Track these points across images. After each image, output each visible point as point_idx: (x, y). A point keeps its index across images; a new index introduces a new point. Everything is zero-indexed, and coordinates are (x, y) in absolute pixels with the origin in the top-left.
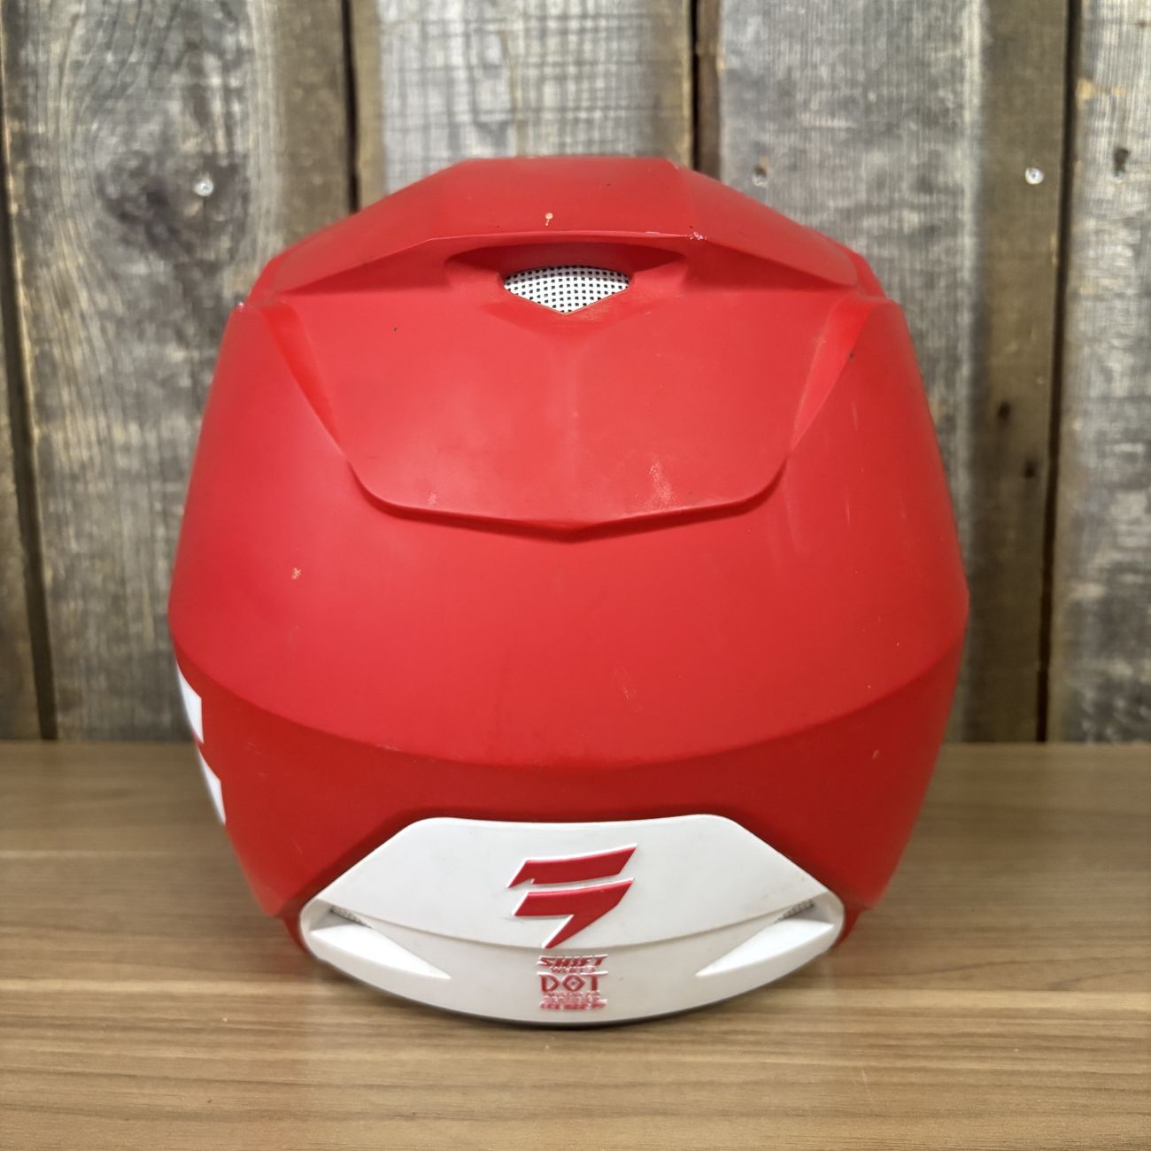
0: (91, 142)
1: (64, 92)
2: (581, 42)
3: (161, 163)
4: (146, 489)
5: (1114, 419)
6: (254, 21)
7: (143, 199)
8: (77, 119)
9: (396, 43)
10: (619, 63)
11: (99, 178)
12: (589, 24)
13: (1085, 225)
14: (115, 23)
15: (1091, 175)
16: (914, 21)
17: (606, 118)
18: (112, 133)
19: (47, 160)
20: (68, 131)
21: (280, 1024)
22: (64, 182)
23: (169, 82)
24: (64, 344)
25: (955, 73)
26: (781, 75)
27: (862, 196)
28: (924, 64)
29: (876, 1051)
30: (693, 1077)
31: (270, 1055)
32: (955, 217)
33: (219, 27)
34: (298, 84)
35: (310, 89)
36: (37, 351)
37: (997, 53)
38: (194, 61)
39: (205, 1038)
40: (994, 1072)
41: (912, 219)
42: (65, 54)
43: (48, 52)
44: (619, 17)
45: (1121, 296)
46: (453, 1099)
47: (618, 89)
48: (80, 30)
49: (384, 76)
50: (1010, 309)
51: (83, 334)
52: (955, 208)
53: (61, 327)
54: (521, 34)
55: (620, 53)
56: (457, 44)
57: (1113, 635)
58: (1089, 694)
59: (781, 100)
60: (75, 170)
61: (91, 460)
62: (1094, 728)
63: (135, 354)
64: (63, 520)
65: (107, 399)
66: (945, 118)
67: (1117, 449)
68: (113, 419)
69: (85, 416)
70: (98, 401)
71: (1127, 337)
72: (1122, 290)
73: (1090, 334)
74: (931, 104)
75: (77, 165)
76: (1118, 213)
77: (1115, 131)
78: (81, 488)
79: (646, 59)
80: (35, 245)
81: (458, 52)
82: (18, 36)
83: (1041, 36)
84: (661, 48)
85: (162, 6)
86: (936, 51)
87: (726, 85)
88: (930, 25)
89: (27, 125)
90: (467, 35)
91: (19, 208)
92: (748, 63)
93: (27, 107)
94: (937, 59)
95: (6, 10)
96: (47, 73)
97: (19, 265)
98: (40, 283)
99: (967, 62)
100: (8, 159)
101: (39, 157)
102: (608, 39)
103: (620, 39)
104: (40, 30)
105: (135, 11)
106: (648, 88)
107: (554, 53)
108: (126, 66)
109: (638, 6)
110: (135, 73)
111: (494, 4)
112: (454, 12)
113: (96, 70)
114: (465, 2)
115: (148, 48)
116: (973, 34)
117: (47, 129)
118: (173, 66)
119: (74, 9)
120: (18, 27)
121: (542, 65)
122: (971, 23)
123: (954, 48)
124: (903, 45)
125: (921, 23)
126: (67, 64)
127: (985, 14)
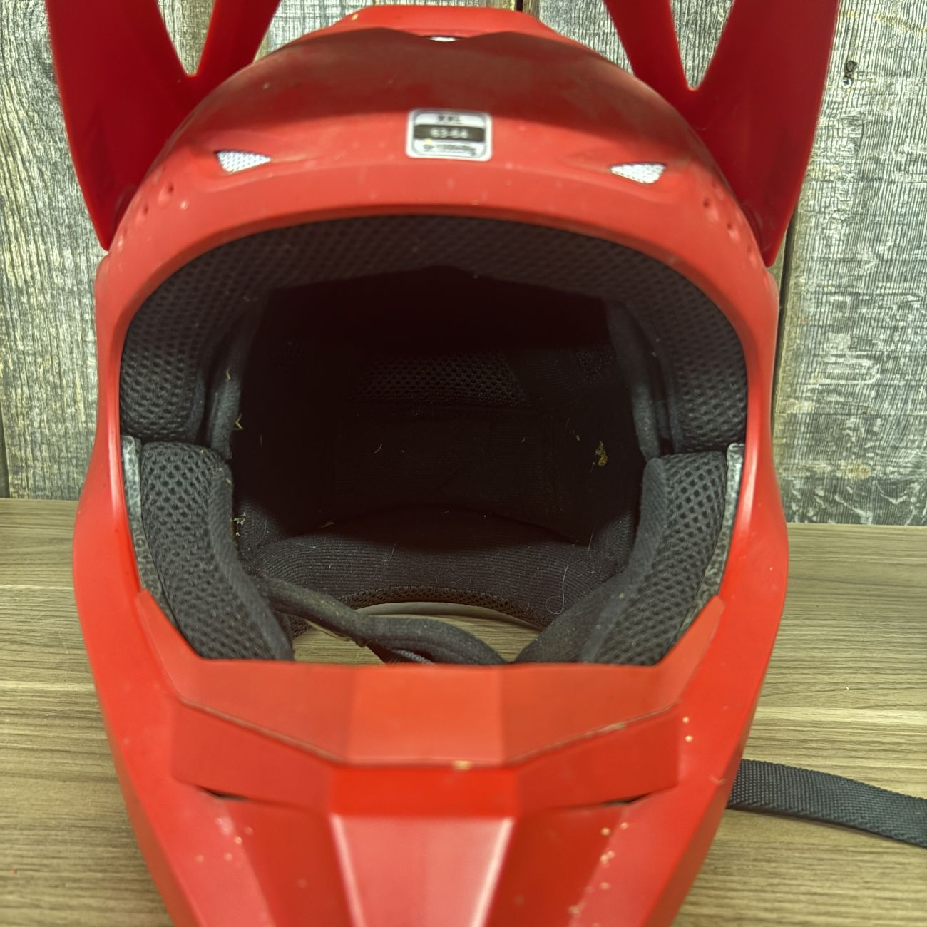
5: (830, 276)
13: (821, 122)
15: (826, 81)
53: (5, 168)
57: (820, 441)
58: (798, 484)
59: (588, 8)
60: (16, 39)
61: (33, 277)
62: (801, 511)
63: (67, 193)
64: (11, 325)
65: (45, 228)
66: (716, 29)
67: (832, 299)
68: (49, 244)
69: (27, 242)
70: (37, 230)
71: (845, 211)
72: (844, 174)
73: (817, 208)
74: (706, 17)
75: (17, 35)
76: (845, 113)
77: (847, 47)
78: (24, 299)
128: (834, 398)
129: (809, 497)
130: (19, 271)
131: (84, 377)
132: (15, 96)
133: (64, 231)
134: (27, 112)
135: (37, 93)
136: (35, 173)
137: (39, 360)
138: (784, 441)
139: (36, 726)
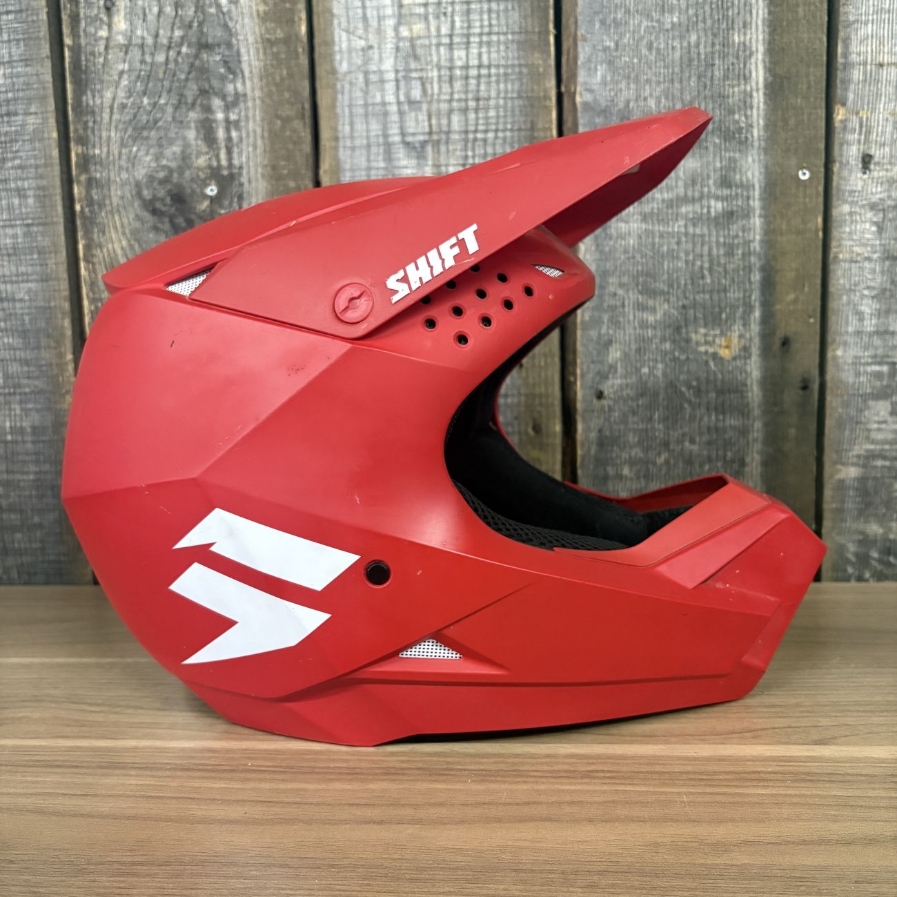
0: (133, 160)
1: (113, 124)
2: (478, 84)
3: (181, 173)
5: (866, 348)
6: (247, 74)
7: (168, 200)
8: (123, 144)
9: (347, 87)
10: (505, 98)
11: (138, 185)
12: (484, 71)
13: (842, 209)
14: (149, 76)
15: (845, 173)
16: (717, 66)
17: (496, 137)
18: (147, 154)
19: (101, 173)
20: (116, 153)
21: (287, 767)
22: (113, 188)
23: (187, 116)
25: (746, 103)
26: (621, 105)
27: (681, 191)
28: (724, 97)
29: (692, 783)
30: (568, 798)
31: (282, 786)
32: (748, 205)
33: (223, 79)
34: (278, 117)
35: (286, 121)
36: (93, 308)
37: (776, 88)
38: (205, 102)
39: (237, 775)
40: (774, 795)
41: (717, 206)
42: (114, 99)
43: (102, 97)
44: (506, 67)
45: (868, 259)
46: (409, 812)
47: (505, 117)
48: (125, 82)
49: (339, 110)
50: (788, 270)
52: (748, 198)
54: (436, 79)
55: (506, 91)
56: (390, 87)
57: (868, 505)
58: (852, 548)
60: (121, 179)
62: (857, 572)
66: (740, 134)
67: (869, 369)
71: (874, 288)
72: (870, 254)
73: (847, 287)
74: (729, 124)
75: (122, 176)
76: (866, 199)
77: (862, 141)
79: (525, 95)
80: (92, 233)
81: (391, 92)
82: (81, 86)
83: (808, 75)
84: (535, 87)
85: (182, 63)
86: (733, 87)
87: (582, 112)
88: (728, 69)
89: (87, 149)
90: (397, 81)
91: (82, 207)
92: (598, 97)
93: (87, 136)
94: (733, 92)
95: (72, 67)
96: (102, 112)
97: (81, 247)
98: (95, 260)
99: (755, 94)
100: (74, 172)
101: (96, 171)
102: (498, 82)
103: (506, 82)
104: (96, 82)
105: (163, 68)
106: (526, 115)
107: (459, 92)
108: (157, 107)
109: (519, 58)
110: (163, 111)
111: (416, 58)
112: (388, 65)
113: (136, 110)
114: (396, 57)
115: (172, 94)
116: (758, 74)
117: (101, 152)
118: (190, 106)
119: (121, 67)
120: (81, 80)
121: (451, 101)
122: (757, 67)
123: (745, 84)
124: (708, 83)
125: (722, 67)
126: (116, 106)
127: (767, 60)
128: (879, 463)
129: (863, 560)
132: (119, 228)
134: (129, 241)
135: (137, 225)
138: (834, 506)
139: (160, 777)
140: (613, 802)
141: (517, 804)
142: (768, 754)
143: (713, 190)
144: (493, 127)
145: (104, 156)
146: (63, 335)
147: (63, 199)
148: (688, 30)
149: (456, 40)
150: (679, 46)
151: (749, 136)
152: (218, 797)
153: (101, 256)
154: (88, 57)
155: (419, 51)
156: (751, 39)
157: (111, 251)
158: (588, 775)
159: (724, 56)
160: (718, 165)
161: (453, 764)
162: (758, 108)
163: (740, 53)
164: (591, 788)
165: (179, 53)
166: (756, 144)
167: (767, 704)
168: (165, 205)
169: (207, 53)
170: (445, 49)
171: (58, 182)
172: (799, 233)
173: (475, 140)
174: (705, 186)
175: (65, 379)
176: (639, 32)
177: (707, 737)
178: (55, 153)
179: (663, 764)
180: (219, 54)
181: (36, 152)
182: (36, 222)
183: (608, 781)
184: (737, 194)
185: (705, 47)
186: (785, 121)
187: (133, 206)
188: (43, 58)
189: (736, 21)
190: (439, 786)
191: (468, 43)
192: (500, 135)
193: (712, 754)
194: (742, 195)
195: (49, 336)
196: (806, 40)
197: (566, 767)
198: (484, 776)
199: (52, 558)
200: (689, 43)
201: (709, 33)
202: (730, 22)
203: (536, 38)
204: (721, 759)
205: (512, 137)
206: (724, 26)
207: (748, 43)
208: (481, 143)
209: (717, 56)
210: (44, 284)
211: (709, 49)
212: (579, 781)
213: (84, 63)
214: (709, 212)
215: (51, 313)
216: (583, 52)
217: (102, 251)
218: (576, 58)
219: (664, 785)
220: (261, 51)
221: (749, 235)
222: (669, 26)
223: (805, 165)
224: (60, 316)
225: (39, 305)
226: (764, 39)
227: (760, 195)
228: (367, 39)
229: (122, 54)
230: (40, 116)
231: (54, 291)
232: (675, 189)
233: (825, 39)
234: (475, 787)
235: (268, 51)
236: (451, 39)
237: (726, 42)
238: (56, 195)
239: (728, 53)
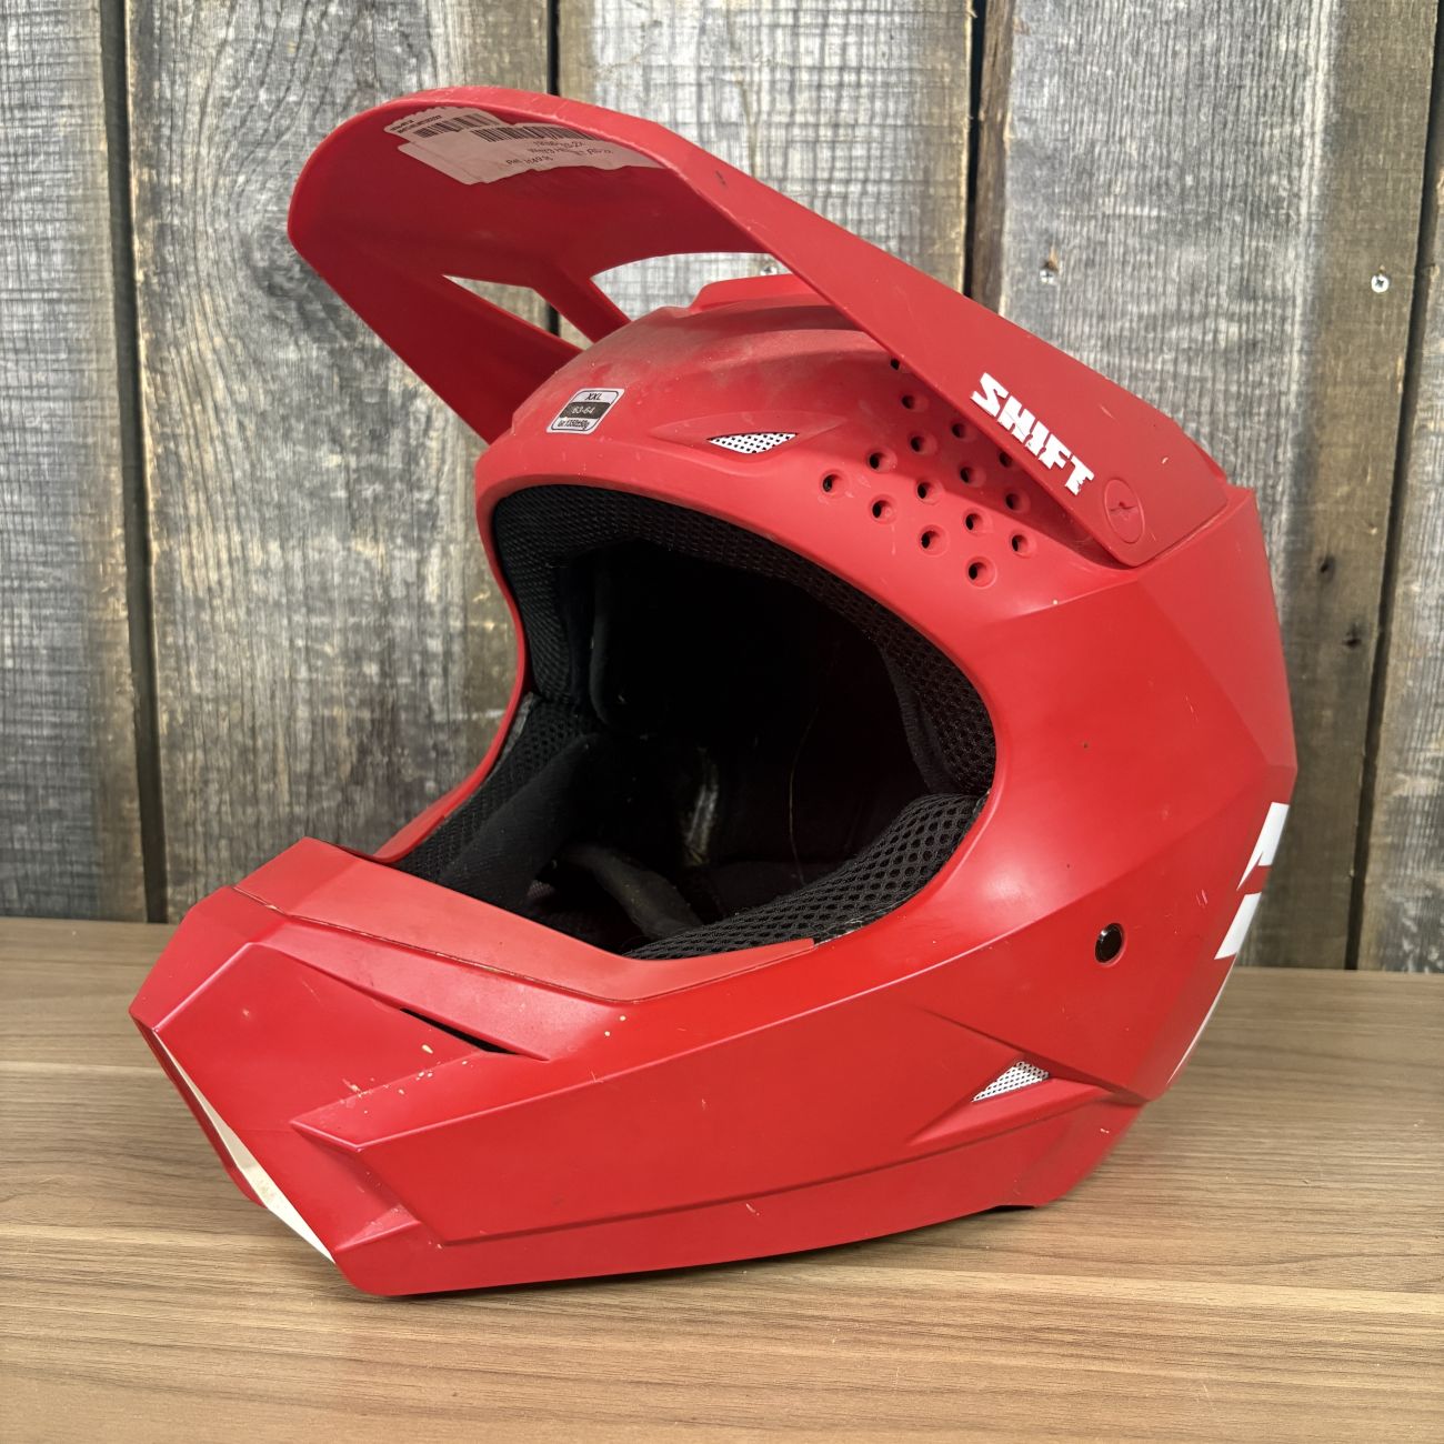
0: (238, 198)
1: (206, 133)
2: (838, 100)
4: (285, 622)
6: (441, 59)
8: (220, 169)
9: (612, 91)
10: (883, 126)
11: (245, 242)
12: (850, 78)
14: (269, 53)
16: (1247, 90)
17: (864, 193)
18: (263, 188)
19: (182, 217)
20: (209, 183)
22: (201, 246)
24: (192, 441)
25: (1291, 155)
26: (1080, 149)
27: (1172, 302)
28: (1255, 143)
29: (1214, 1361)
30: (1009, 1385)
31: (513, 1340)
32: (1283, 331)
33: (399, 64)
36: (160, 450)
37: (1344, 134)
40: (1355, 1391)
41: (1230, 331)
42: (208, 90)
43: (187, 84)
44: (887, 71)
46: (736, 1401)
47: (881, 158)
48: (227, 61)
50: (1340, 449)
51: (216, 431)
52: (1283, 319)
53: (190, 422)
54: (766, 86)
55: (886, 115)
56: (687, 95)
58: (1412, 909)
59: (1079, 179)
60: (215, 231)
61: (220, 583)
62: (1418, 951)
63: (278, 456)
64: (184, 654)
65: (243, 510)
66: (1277, 209)
68: (248, 534)
69: (214, 530)
70: (231, 512)
74: (1261, 191)
75: (217, 226)
78: (205, 616)
79: (916, 123)
80: (163, 321)
81: (688, 105)
82: (152, 65)
83: (1397, 115)
84: (936, 110)
85: (330, 33)
86: (1272, 127)
87: (1012, 158)
88: (1266, 95)
89: (158, 174)
90: (699, 85)
91: (146, 275)
92: (1041, 133)
93: (159, 150)
94: (1272, 136)
95: (137, 29)
96: (185, 111)
97: (142, 343)
98: (167, 368)
99: (1307, 142)
100: (134, 215)
101: (172, 213)
102: (872, 98)
103: (886, 97)
104: (178, 57)
105: (296, 38)
106: (917, 158)
107: (805, 111)
108: (282, 108)
109: (910, 57)
110: (293, 116)
111: (734, 47)
112: (685, 56)
113: (245, 111)
114: (700, 43)
115: (308, 86)
116: (1316, 108)
117: (183, 182)
118: (340, 109)
119: (221, 34)
120: (152, 52)
121: (789, 125)
122: (1314, 94)
123: (1293, 123)
124: (1230, 118)
125: (1255, 92)
126: (210, 101)
127: (1332, 85)
129: (1430, 929)
130: (199, 573)
131: (290, 733)
132: (210, 315)
133: (270, 513)
134: (226, 339)
135: (242, 310)
136: (232, 428)
137: (223, 709)
138: (1389, 840)
139: (299, 1314)
140: (1083, 1394)
141: (921, 1392)
142: (1333, 1306)
143: (1225, 303)
144: (861, 175)
145: (187, 187)
146: (107, 493)
147: (114, 260)
148: (1202, 25)
149: (805, 19)
150: (1185, 51)
151: (1291, 212)
152: (404, 1359)
153: (177, 362)
154: (165, 12)
155: (739, 35)
156: (1307, 46)
157: (195, 354)
158: (1033, 1337)
159: (1260, 73)
160: (1237, 260)
161: (801, 1305)
162: (1312, 165)
163: (1288, 69)
164: (1043, 1363)
165: (324, 14)
166: (1303, 227)
167: (1317, 1206)
168: (291, 279)
169: (372, 17)
170: (784, 35)
171: (106, 230)
172: (1362, 383)
173: (828, 195)
174: (1212, 296)
175: (109, 569)
176: (1119, 23)
177: (1224, 1269)
178: (103, 178)
179: (1158, 1320)
180: (392, 20)
181: (70, 175)
182: (66, 296)
183: (1072, 1350)
184: (1265, 312)
185: (1229, 55)
186: (1355, 190)
187: (235, 278)
188: (87, 11)
189: (1284, 14)
190: (785, 1350)
191: (825, 25)
192: (871, 188)
193: (1238, 1303)
194: (1274, 315)
195: (81, 494)
196: (1399, 54)
197: (997, 1320)
198: (857, 1331)
199: (78, 868)
200: (1203, 46)
201: (1238, 31)
202: (1274, 14)
203: (941, 23)
204: (1257, 1315)
205: (892, 194)
206: (1264, 21)
207: (1301, 54)
208: (838, 201)
209: (1248, 72)
210: (77, 404)
211: (1235, 60)
212: (1020, 1348)
213: (157, 23)
214: (1215, 339)
215: (86, 456)
216: (1022, 52)
217: (179, 353)
218: (1008, 63)
219: (1167, 1363)
220: (467, 19)
221: (1280, 381)
222: (1171, 16)
223: (1382, 268)
224: (102, 460)
225: (66, 440)
226: (1329, 49)
227: (1303, 314)
228: (651, 10)
229: (225, 11)
230: (78, 112)
231: (94, 417)
232: (1163, 298)
233: (1431, 55)
234: (845, 1354)
235: (480, 20)
236: (796, 18)
237: (1265, 48)
238: (101, 251)
239: (1267, 69)
